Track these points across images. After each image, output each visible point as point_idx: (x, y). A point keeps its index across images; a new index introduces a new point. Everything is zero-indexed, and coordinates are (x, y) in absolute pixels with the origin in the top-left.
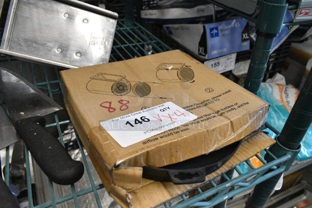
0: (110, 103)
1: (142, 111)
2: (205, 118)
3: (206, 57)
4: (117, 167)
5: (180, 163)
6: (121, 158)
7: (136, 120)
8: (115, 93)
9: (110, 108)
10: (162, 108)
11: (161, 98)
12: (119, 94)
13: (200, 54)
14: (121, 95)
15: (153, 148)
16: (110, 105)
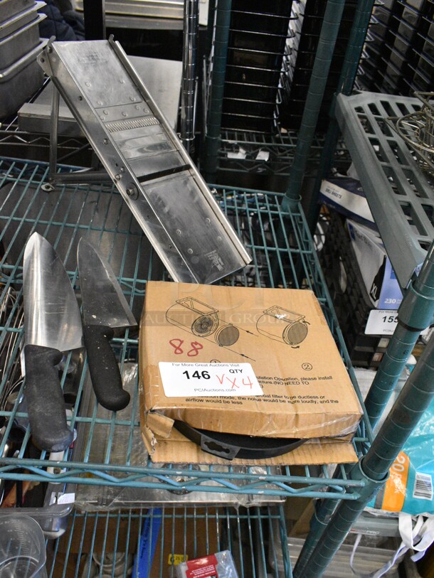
0: (182, 342)
1: (209, 364)
2: (272, 398)
3: (376, 304)
4: (153, 411)
5: (219, 433)
6: (159, 405)
7: (197, 372)
8: (194, 330)
9: (178, 348)
10: (234, 368)
11: (243, 355)
12: (197, 334)
13: (371, 294)
14: (199, 336)
15: (192, 408)
16: (180, 345)
